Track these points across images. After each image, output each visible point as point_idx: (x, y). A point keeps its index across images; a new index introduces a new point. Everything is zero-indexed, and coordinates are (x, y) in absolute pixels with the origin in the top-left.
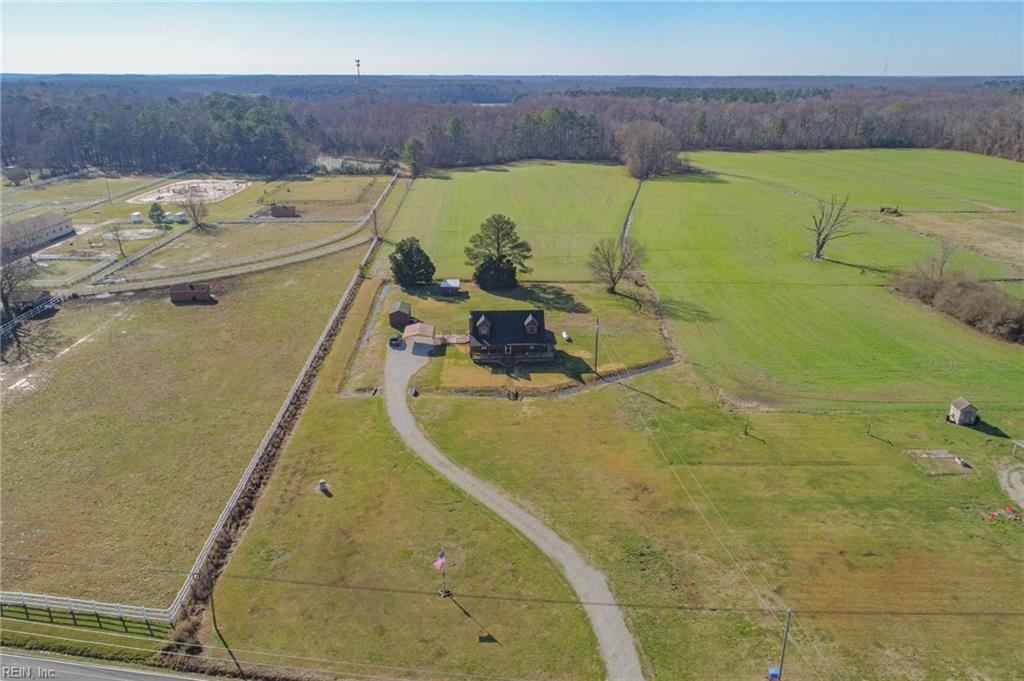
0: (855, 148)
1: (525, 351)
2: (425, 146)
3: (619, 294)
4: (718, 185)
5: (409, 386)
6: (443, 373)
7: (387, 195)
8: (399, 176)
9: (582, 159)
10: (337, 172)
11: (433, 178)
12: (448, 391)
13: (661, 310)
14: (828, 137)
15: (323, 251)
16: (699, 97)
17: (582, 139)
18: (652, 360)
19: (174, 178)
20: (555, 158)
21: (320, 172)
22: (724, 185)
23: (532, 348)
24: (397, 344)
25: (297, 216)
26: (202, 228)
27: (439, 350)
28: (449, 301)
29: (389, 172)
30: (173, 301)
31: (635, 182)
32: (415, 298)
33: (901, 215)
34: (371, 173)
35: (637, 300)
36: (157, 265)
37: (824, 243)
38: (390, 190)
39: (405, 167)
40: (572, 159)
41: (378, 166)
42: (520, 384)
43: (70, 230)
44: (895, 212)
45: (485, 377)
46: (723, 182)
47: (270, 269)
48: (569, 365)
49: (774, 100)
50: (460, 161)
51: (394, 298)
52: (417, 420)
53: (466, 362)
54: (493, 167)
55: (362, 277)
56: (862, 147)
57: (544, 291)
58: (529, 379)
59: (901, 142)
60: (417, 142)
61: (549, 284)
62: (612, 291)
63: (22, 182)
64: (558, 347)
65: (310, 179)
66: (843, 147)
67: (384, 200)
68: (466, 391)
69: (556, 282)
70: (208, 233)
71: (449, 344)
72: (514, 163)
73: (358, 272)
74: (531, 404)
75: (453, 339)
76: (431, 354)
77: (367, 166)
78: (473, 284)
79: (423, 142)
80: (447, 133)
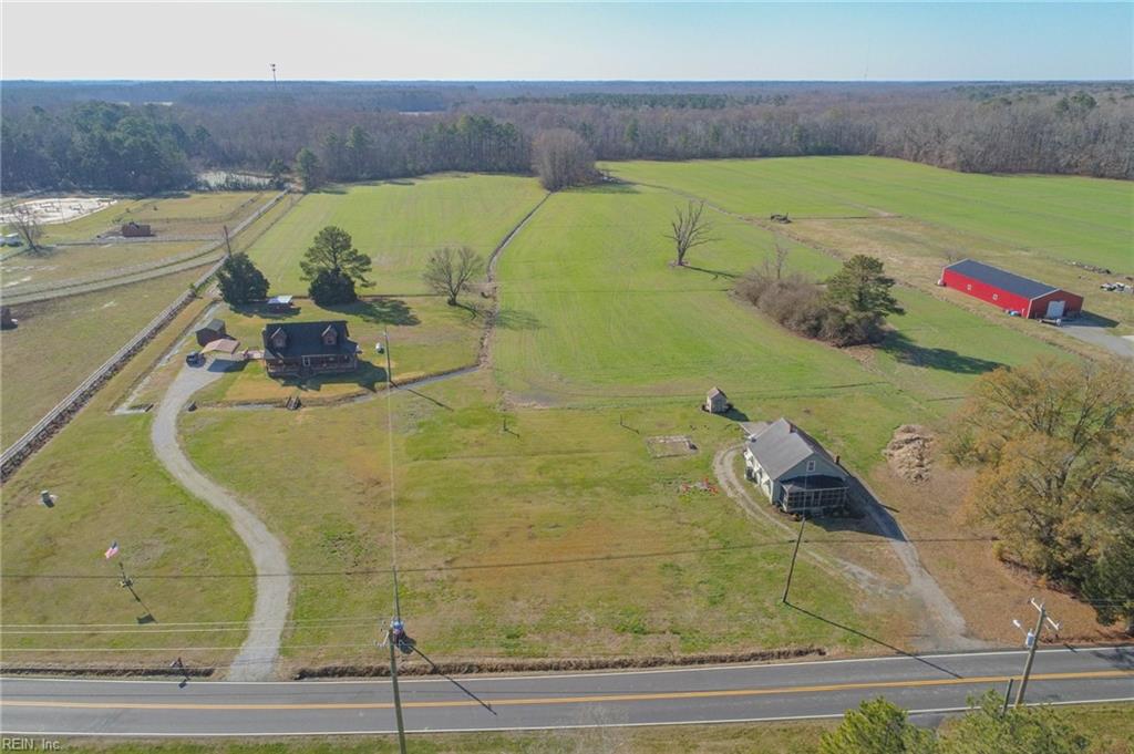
0: (790, 156)
2: (320, 159)
4: (629, 195)
7: (265, 212)
8: (290, 192)
9: (500, 171)
10: (221, 188)
11: (326, 192)
14: (763, 147)
15: (162, 271)
20: (471, 170)
21: (203, 188)
22: (635, 195)
25: (152, 236)
26: (34, 251)
29: (280, 187)
31: (543, 193)
34: (258, 188)
38: (272, 206)
39: (297, 184)
41: (267, 181)
46: (637, 193)
54: (400, 181)
56: (797, 154)
59: (836, 149)
60: (310, 154)
65: (188, 196)
66: (778, 154)
67: (260, 216)
70: (40, 256)
77: (255, 181)
79: (319, 153)
80: (349, 144)
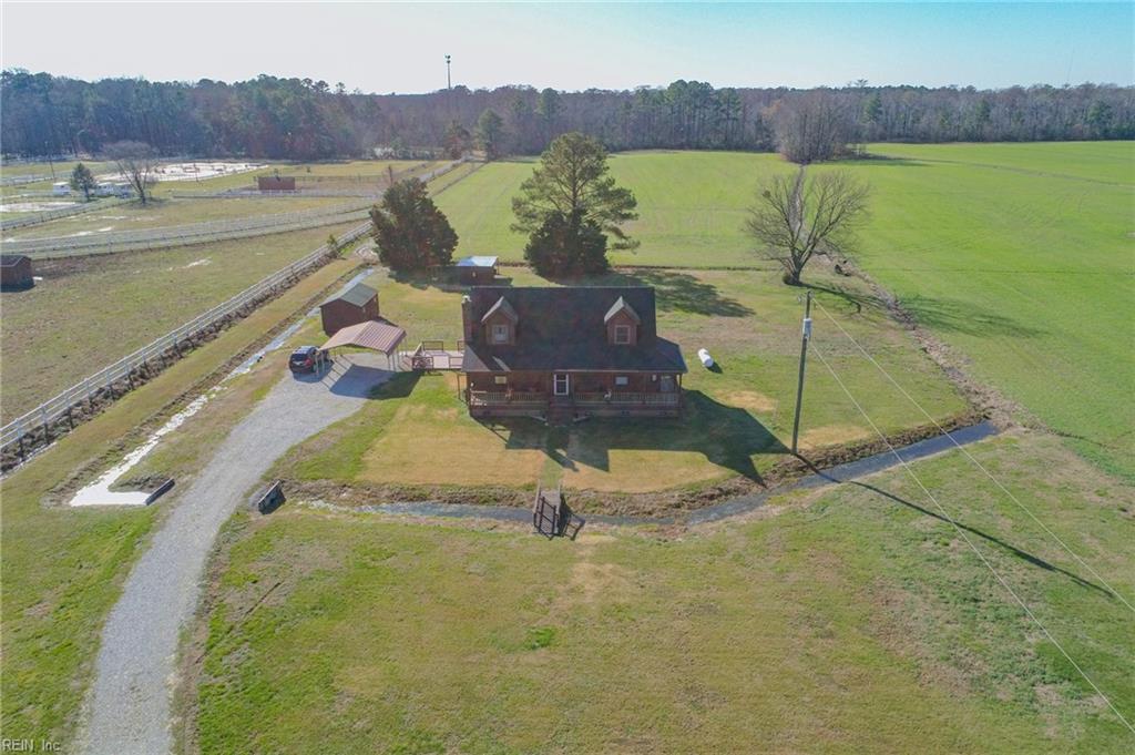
3: (808, 286)
5: (267, 478)
6: (381, 442)
12: (371, 495)
13: (907, 315)
23: (622, 381)
27: (394, 386)
31: (794, 166)
42: (580, 479)
45: (485, 455)
48: (719, 427)
53: (453, 411)
57: (659, 280)
58: (605, 467)
62: (793, 280)
64: (688, 382)
66: (1068, 138)
68: (422, 498)
71: (431, 370)
75: (440, 362)
76: (376, 393)
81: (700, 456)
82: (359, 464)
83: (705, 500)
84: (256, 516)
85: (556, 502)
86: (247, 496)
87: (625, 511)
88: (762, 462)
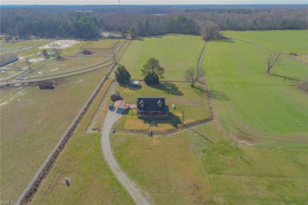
0: (279, 30)
1: (157, 114)
2: (136, 29)
3: (195, 87)
4: (232, 43)
5: (112, 128)
6: (126, 122)
7: (122, 46)
8: (127, 39)
9: (187, 34)
10: (108, 38)
11: (138, 40)
12: (126, 131)
13: (210, 95)
14: (270, 26)
15: (96, 68)
16: (227, 12)
17: (188, 27)
18: (205, 118)
19: (57, 39)
20: (179, 33)
21: (103, 37)
22: (234, 43)
23: (160, 112)
24: (112, 108)
25: (91, 54)
26: (59, 58)
27: (126, 111)
28: (134, 90)
29: (124, 38)
30: (40, 88)
31: (204, 42)
32: (122, 88)
33: (297, 56)
34: (118, 38)
35: (201, 90)
36: (40, 73)
37: (270, 68)
38: (123, 44)
39: (129, 36)
40: (184, 33)
41: (121, 36)
42: (154, 128)
43: (16, 59)
44: (295, 54)
45: (141, 125)
46: (233, 42)
47: (76, 75)
48: (173, 120)
49: (252, 13)
50: (148, 34)
51: (115, 88)
52: (111, 146)
53: (135, 117)
54: (158, 36)
55: (106, 78)
56: (281, 29)
57: (168, 86)
58: (157, 126)
59: (295, 27)
60: (133, 28)
61: (171, 83)
62: (193, 86)
63: (9, 41)
64: (170, 111)
66: (275, 29)
67: (121, 48)
68: (133, 131)
69: (173, 82)
70: (60, 60)
71: (131, 108)
72: (165, 35)
73: (105, 77)
74: (157, 139)
75: (132, 107)
76: (123, 113)
77: (117, 36)
78: (144, 82)
79: (136, 28)
80: (144, 25)
81: (170, 124)
82: (124, 126)
83: (170, 131)
84: (113, 134)
85: (151, 132)
86: (111, 131)
87: (159, 133)
88: (179, 125)
